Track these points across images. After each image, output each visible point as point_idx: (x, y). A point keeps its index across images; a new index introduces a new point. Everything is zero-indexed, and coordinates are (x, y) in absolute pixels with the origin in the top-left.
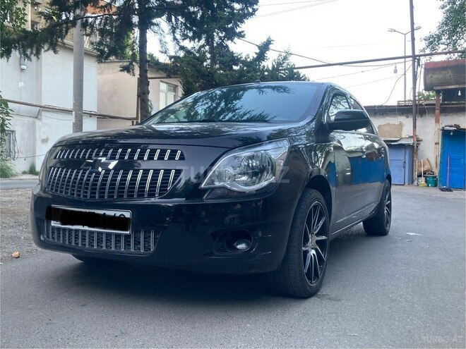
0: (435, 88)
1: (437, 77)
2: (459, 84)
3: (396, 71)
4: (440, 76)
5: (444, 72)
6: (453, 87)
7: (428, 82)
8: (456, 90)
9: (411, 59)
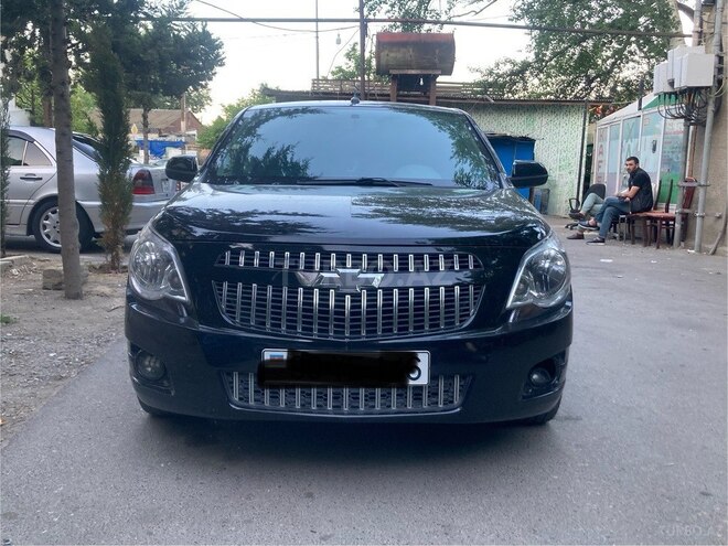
0: (391, 71)
1: (393, 56)
2: (421, 68)
3: (339, 42)
4: (399, 55)
5: (403, 50)
6: (413, 72)
7: (383, 62)
8: (417, 77)
9: (358, 24)
